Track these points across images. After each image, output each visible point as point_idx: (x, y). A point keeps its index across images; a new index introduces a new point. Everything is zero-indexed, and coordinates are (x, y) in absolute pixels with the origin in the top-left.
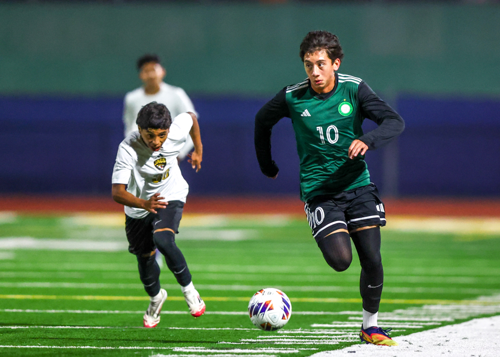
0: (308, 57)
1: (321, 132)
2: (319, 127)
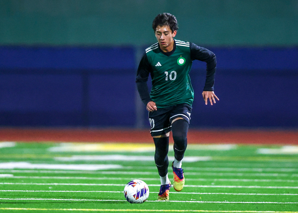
0: (158, 29)
1: (167, 74)
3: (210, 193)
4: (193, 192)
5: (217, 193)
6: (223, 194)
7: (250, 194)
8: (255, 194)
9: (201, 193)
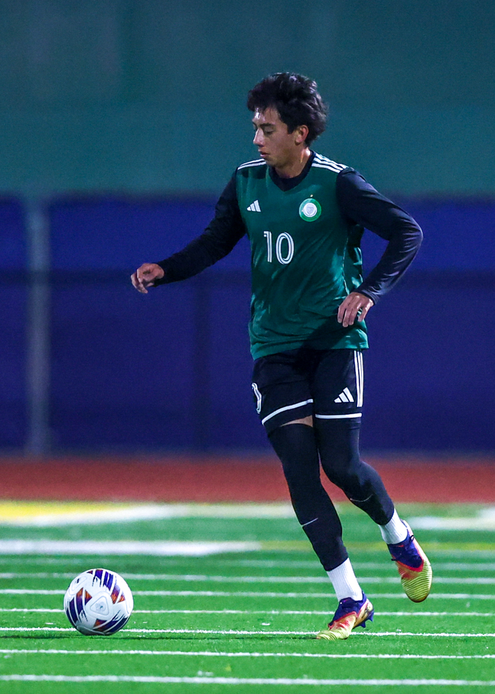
1: (269, 241)
2: (267, 232)
3: (257, 654)
4: (204, 651)
5: (279, 654)
6: (299, 655)
7: (381, 656)
8: (397, 656)
9: (230, 654)
